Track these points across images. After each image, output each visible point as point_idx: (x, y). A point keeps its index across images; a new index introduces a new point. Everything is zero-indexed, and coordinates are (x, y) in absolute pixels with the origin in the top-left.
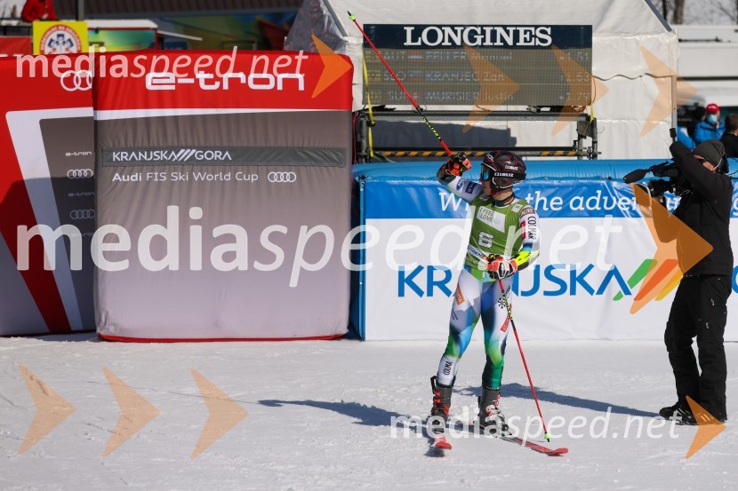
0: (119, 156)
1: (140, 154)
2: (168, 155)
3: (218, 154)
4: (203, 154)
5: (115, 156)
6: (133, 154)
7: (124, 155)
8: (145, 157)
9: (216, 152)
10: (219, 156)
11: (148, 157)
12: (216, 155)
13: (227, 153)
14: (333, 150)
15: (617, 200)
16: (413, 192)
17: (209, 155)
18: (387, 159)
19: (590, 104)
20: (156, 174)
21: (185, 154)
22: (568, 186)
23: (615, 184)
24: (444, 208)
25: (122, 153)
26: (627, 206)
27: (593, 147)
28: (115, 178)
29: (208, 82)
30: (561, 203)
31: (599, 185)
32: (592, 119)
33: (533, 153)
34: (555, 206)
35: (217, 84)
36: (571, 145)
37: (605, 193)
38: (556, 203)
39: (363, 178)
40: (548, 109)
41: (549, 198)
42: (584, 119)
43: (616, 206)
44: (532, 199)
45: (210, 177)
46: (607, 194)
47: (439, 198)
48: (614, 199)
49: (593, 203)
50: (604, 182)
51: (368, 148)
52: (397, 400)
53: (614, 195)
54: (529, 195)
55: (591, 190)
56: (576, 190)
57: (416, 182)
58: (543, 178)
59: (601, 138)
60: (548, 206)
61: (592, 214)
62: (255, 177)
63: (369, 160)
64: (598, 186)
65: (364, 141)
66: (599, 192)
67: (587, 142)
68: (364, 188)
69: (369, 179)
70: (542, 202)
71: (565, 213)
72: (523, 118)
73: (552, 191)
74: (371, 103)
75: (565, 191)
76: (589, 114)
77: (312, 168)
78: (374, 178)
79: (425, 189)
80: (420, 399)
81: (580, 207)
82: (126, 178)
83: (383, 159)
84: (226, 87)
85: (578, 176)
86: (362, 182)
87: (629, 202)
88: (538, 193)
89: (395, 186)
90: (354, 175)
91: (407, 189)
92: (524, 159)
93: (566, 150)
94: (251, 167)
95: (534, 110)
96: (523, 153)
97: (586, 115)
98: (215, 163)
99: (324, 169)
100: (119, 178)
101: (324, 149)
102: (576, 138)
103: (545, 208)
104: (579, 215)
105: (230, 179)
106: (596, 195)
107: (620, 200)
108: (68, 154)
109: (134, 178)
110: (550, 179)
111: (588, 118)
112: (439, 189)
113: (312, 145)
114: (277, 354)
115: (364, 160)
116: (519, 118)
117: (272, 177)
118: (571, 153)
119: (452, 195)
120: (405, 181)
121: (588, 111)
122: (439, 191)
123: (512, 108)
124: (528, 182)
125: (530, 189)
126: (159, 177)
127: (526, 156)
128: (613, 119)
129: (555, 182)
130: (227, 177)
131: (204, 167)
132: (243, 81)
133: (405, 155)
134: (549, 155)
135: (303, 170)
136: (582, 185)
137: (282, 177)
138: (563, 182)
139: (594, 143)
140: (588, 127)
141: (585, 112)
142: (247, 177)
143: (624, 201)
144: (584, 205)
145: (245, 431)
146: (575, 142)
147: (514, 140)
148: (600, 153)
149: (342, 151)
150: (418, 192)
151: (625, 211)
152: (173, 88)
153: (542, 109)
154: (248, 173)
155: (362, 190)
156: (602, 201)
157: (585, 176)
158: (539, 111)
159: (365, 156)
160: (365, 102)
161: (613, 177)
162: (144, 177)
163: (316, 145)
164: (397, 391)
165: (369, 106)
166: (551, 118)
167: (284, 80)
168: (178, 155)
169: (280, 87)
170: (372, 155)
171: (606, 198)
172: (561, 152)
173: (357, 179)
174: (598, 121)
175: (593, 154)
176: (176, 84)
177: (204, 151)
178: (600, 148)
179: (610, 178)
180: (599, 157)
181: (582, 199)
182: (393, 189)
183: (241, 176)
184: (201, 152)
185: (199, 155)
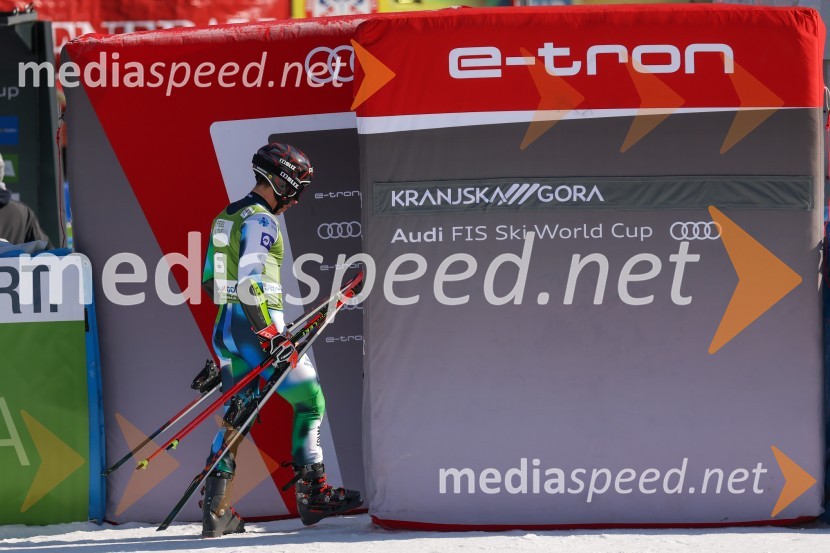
0: (403, 198)
1: (440, 194)
2: (488, 195)
3: (579, 191)
4: (553, 192)
5: (395, 198)
6: (428, 193)
7: (411, 195)
8: (449, 199)
9: (575, 187)
10: (581, 195)
11: (454, 198)
12: (576, 193)
13: (595, 189)
17: (563, 193)
20: (469, 228)
21: (520, 192)
25: (408, 192)
28: (395, 238)
29: (560, 62)
35: (577, 66)
45: (565, 233)
82: (415, 237)
84: (592, 70)
94: (639, 214)
98: (574, 207)
100: (403, 238)
108: (319, 196)
109: (430, 237)
117: (677, 231)
126: (474, 234)
130: (596, 233)
131: (555, 216)
132: (623, 59)
137: (697, 230)
142: (632, 233)
152: (497, 73)
154: (634, 224)
162: (447, 234)
167: (697, 55)
168: (508, 195)
169: (690, 69)
176: (503, 67)
177: (555, 186)
183: (620, 230)
184: (550, 188)
185: (544, 193)
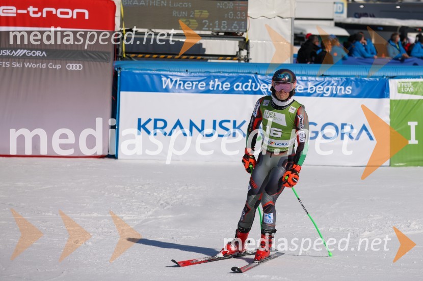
4: (31, 53)
9: (38, 52)
10: (39, 54)
13: (44, 53)
14: (103, 53)
15: (260, 85)
16: (147, 78)
17: (34, 53)
18: (133, 59)
19: (246, 32)
20: (4, 63)
21: (21, 52)
22: (233, 77)
23: (259, 76)
24: (164, 87)
26: (265, 89)
27: (247, 56)
29: (35, 12)
30: (229, 86)
31: (250, 76)
32: (247, 40)
33: (214, 58)
34: (226, 88)
35: (40, 14)
36: (235, 54)
37: (253, 81)
38: (227, 86)
39: (120, 69)
40: (223, 34)
41: (223, 83)
42: (242, 40)
43: (260, 89)
44: (213, 83)
45: (34, 66)
46: (255, 82)
47: (161, 81)
48: (258, 84)
49: (247, 87)
50: (253, 75)
51: (122, 52)
52: (136, 192)
53: (259, 82)
54: (212, 81)
55: (246, 80)
56: (237, 79)
57: (149, 72)
58: (219, 72)
59: (252, 50)
60: (222, 87)
61: (246, 93)
62: (59, 66)
63: (123, 59)
64: (250, 78)
65: (120, 48)
66: (250, 81)
67: (244, 53)
68: (120, 74)
69: (123, 70)
70: (218, 85)
71: (231, 91)
72: (209, 38)
73: (224, 79)
74: (125, 27)
75: (232, 80)
76: (246, 37)
77: (91, 62)
78: (126, 69)
79: (154, 76)
80: (149, 192)
81: (240, 89)
83: (130, 59)
84: (44, 15)
85: (239, 71)
86: (119, 71)
87: (267, 86)
88: (216, 80)
89: (138, 74)
90: (114, 67)
91: (144, 75)
92: (209, 61)
93: (232, 57)
94: (57, 61)
95: (215, 34)
96: (208, 57)
97: (244, 38)
98: (37, 58)
99: (98, 63)
101: (99, 52)
102: (238, 50)
103: (220, 89)
104: (239, 93)
105: (45, 67)
106: (249, 82)
107: (262, 85)
110: (223, 72)
111: (245, 39)
112: (162, 76)
113: (91, 50)
114: (69, 165)
115: (120, 59)
116: (207, 38)
117: (69, 67)
118: (235, 58)
119: (169, 79)
120: (143, 71)
121: (245, 35)
122: (161, 78)
123: (203, 33)
124: (211, 74)
125: (212, 78)
126: (5, 65)
127: (211, 59)
128: (259, 40)
129: (226, 75)
130: (44, 66)
131: (31, 60)
132: (54, 13)
133: (143, 57)
134: (222, 59)
135: (86, 63)
136: (241, 77)
137: (75, 67)
138: (231, 74)
139: (248, 53)
140: (245, 45)
141: (243, 36)
142: (55, 66)
143: (264, 86)
144: (242, 88)
145: (51, 207)
146: (237, 52)
147: (204, 50)
148: (251, 59)
149: (109, 53)
150: (150, 77)
151: (264, 92)
152: (15, 15)
153: (220, 34)
154: (55, 64)
155: (119, 75)
156: (252, 86)
157: (242, 72)
158: (218, 34)
159: (121, 57)
160: (121, 26)
161: (258, 72)
163: (94, 50)
164: (136, 188)
165: (124, 29)
166: (224, 39)
167: (77, 13)
168: (17, 53)
169: (75, 17)
170: (124, 56)
171: (254, 84)
172: (230, 58)
173: (116, 69)
174: (250, 41)
175: (247, 59)
176: (17, 13)
177: (31, 51)
178: (251, 56)
179: (256, 73)
180: (251, 61)
181: (240, 84)
182: (136, 76)
183: (51, 66)
184: (30, 51)
185: (28, 53)
